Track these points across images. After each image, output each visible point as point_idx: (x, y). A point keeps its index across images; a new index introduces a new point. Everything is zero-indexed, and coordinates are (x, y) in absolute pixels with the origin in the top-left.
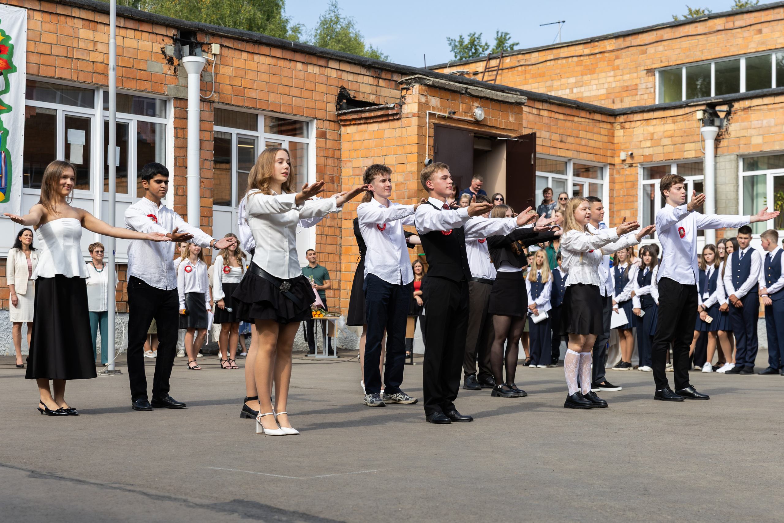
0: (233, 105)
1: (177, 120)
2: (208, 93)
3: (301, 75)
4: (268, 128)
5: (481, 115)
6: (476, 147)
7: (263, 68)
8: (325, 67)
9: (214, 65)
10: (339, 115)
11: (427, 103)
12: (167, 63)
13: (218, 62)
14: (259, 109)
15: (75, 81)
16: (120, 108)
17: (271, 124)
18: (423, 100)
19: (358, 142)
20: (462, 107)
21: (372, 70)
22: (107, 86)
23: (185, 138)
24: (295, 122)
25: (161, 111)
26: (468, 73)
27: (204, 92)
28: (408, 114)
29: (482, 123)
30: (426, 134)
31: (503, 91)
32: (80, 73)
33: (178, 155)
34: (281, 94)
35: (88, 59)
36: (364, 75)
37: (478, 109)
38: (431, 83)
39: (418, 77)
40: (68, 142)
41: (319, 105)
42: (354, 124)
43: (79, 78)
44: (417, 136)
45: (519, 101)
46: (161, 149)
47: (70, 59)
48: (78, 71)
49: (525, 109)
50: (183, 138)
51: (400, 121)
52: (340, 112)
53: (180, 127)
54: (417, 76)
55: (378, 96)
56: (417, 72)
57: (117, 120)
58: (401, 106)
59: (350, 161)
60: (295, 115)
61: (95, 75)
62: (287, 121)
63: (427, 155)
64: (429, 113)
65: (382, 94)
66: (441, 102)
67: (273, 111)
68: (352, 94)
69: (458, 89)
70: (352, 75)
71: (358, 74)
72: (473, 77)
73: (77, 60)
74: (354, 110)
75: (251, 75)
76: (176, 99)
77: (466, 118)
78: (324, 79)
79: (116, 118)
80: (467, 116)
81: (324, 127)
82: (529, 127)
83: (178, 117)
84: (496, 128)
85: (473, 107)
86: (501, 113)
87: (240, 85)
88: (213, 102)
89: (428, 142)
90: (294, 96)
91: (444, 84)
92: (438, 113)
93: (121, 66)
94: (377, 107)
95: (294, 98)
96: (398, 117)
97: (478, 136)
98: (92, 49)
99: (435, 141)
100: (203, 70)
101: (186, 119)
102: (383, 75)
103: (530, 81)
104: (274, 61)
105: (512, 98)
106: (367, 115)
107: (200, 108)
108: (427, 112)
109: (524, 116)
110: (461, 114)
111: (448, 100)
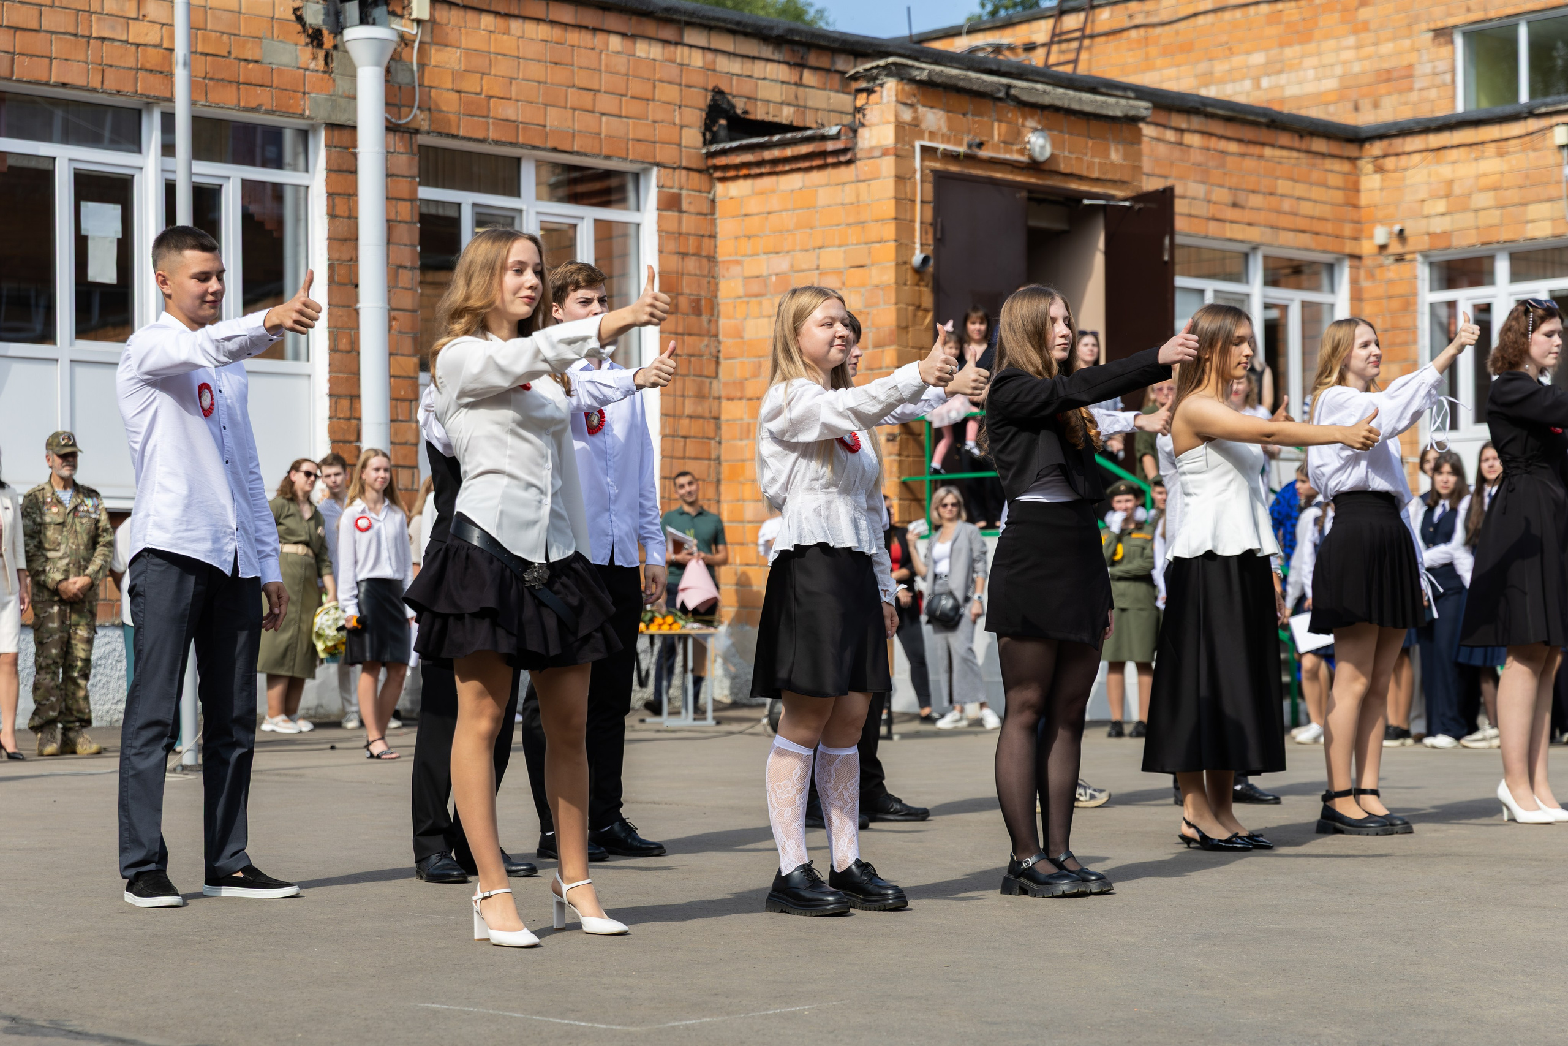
0: (463, 138)
1: (333, 175)
2: (404, 110)
3: (621, 64)
4: (545, 190)
5: (1043, 148)
6: (1033, 223)
7: (530, 50)
8: (677, 44)
9: (416, 45)
10: (710, 155)
11: (916, 124)
12: (307, 44)
13: (427, 39)
14: (523, 146)
15: (95, 90)
16: (202, 150)
17: (553, 180)
18: (907, 115)
19: (756, 218)
20: (998, 131)
21: (785, 48)
22: (171, 100)
23: (353, 217)
24: (608, 174)
25: (296, 155)
26: (1011, 48)
27: (395, 110)
28: (872, 149)
29: (1046, 167)
30: (914, 194)
31: (1094, 90)
32: (108, 70)
33: (336, 256)
34: (574, 109)
35: (124, 38)
36: (768, 60)
37: (1037, 134)
38: (924, 76)
39: (894, 64)
40: (83, 233)
41: (661, 132)
42: (746, 177)
43: (106, 83)
44: (893, 202)
45: (1132, 113)
46: (296, 245)
47: (84, 40)
48: (103, 68)
49: (1147, 130)
50: (349, 217)
51: (852, 167)
52: (714, 148)
53: (340, 191)
54: (891, 60)
55: (802, 108)
56: (891, 49)
57: (195, 179)
58: (855, 131)
59: (738, 262)
60: (608, 157)
61: (141, 74)
62: (590, 172)
63: (918, 246)
64: (923, 148)
65: (810, 103)
66: (949, 119)
67: (555, 150)
68: (740, 106)
69: (988, 89)
70: (739, 60)
71: (754, 58)
72: (1022, 57)
73: (99, 42)
74: (745, 142)
75: (503, 68)
76: (331, 126)
77: (1008, 156)
78: (673, 72)
79: (191, 174)
80: (1011, 152)
81: (676, 185)
82: (1157, 171)
83: (335, 167)
84: (1080, 178)
85: (1025, 130)
86: (1090, 143)
87: (478, 90)
88: (417, 131)
89: (920, 214)
90: (603, 114)
91: (957, 77)
92: (942, 146)
93: (201, 54)
94: (799, 135)
95: (604, 119)
96: (848, 157)
97: (1038, 198)
98: (134, 15)
99: (937, 211)
100: (392, 59)
101: (354, 172)
102: (813, 59)
103: (1159, 62)
104: (556, 33)
105: (1115, 106)
106: (776, 153)
107: (387, 147)
108: (917, 144)
109: (1146, 147)
110: (996, 148)
111: (964, 115)
